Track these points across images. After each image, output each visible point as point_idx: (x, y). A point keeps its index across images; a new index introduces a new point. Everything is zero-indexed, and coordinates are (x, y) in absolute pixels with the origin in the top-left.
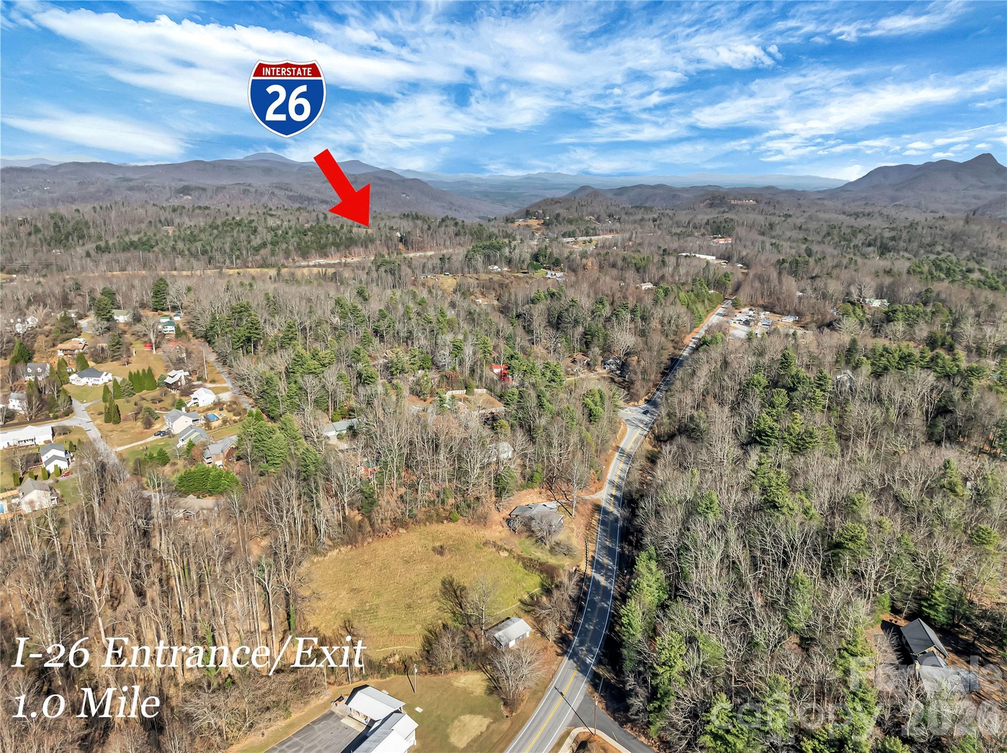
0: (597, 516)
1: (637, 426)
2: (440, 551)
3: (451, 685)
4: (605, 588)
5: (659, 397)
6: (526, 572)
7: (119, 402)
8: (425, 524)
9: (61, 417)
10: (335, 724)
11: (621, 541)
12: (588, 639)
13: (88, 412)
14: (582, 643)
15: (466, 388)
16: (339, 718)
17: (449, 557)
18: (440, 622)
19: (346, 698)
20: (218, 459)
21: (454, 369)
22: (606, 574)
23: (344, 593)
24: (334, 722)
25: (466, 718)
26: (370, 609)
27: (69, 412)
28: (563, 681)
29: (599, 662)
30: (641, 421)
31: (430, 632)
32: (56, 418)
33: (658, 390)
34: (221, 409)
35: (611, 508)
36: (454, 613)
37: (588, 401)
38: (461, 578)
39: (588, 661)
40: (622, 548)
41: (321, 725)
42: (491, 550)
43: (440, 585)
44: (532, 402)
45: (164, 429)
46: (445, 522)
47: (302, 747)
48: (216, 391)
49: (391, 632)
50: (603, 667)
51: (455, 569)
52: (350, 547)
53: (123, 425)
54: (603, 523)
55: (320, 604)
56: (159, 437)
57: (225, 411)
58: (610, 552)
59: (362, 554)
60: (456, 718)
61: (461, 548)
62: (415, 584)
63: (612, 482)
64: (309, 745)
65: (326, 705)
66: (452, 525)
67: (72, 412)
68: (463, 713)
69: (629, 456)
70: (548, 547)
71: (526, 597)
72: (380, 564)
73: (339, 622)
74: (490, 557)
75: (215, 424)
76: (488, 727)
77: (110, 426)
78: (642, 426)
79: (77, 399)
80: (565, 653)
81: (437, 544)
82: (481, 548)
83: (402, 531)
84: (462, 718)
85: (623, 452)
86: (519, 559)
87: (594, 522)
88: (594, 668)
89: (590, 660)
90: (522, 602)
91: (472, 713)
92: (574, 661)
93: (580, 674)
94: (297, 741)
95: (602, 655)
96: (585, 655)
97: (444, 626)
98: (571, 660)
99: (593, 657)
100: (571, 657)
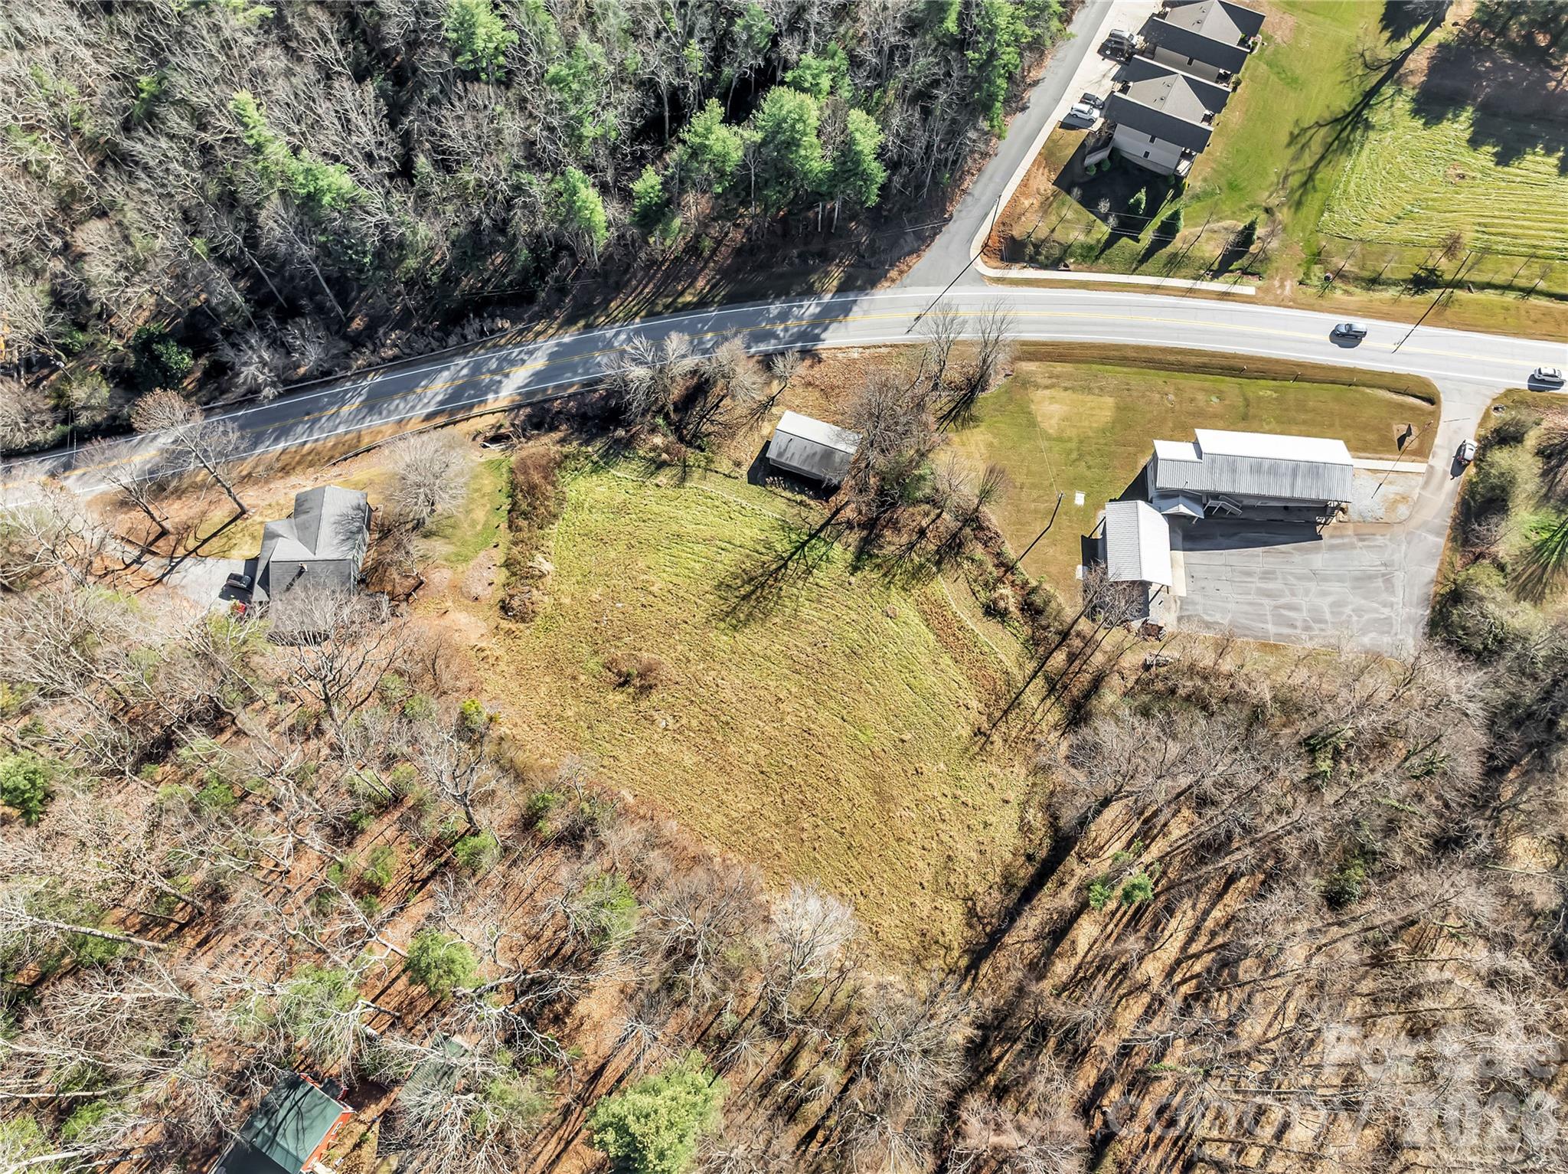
2: (636, 681)
6: (568, 510)
10: (1198, 598)
11: (333, 382)
14: (768, 335)
16: (1183, 601)
17: (645, 654)
18: (853, 579)
22: (497, 371)
24: (1194, 603)
25: (1049, 425)
28: (883, 326)
29: (809, 292)
31: (888, 585)
36: (809, 571)
39: (815, 310)
40: (367, 371)
41: (1218, 617)
47: (1277, 607)
50: (817, 285)
58: (391, 392)
60: (1060, 439)
64: (1266, 601)
68: (1045, 435)
71: (661, 479)
73: (983, 768)
76: (1048, 387)
80: (808, 352)
81: (616, 698)
84: (1053, 431)
86: (536, 537)
87: (244, 468)
88: (830, 295)
89: (810, 308)
90: (683, 479)
91: (1032, 423)
92: (825, 329)
93: (855, 309)
94: (1275, 624)
95: (787, 294)
96: (800, 318)
97: (855, 569)
98: (824, 336)
99: (801, 306)
100: (817, 338)
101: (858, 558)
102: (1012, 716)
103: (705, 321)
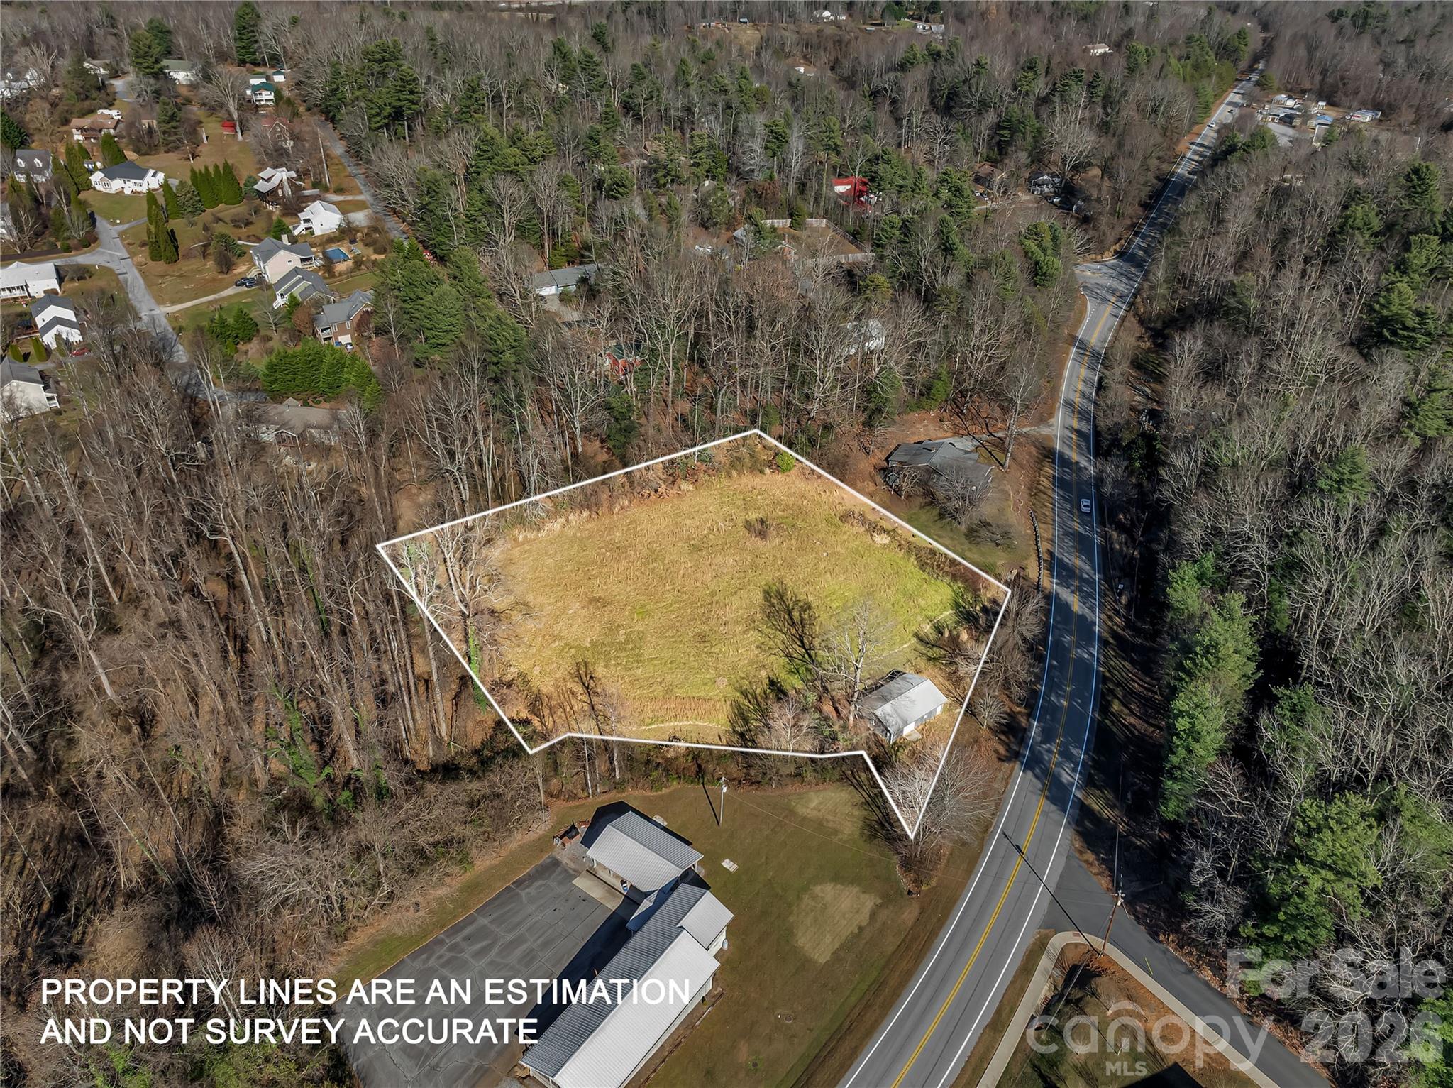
0: (1048, 469)
1: (1105, 300)
2: (760, 529)
3: (792, 813)
4: (1082, 618)
5: (1141, 248)
6: (925, 576)
7: (176, 224)
8: (729, 475)
9: (77, 249)
10: (562, 890)
11: (1102, 523)
12: (1061, 728)
13: (123, 240)
14: (1048, 736)
15: (791, 216)
16: (570, 875)
17: (777, 541)
18: (763, 673)
19: (583, 829)
20: (344, 332)
21: (771, 177)
22: (1079, 589)
23: (575, 606)
24: (560, 883)
25: (827, 891)
26: (627, 642)
27: (90, 241)
28: (1020, 817)
29: (1088, 782)
30: (1112, 291)
31: (745, 694)
32: (68, 249)
33: (1136, 234)
34: (353, 241)
35: (1074, 456)
36: (789, 656)
37: (1031, 244)
38: (799, 588)
39: (1065, 778)
40: (1106, 537)
41: (532, 890)
42: (855, 530)
43: (759, 599)
44: (928, 244)
45: (253, 274)
46: (768, 471)
47: (495, 941)
48: (344, 208)
49: (669, 690)
50: (1098, 793)
51: (790, 566)
52: (586, 513)
53: (184, 266)
54: (1063, 484)
55: (530, 625)
56: (244, 288)
57: (360, 244)
58: (1083, 544)
59: (611, 529)
60: (805, 889)
61: (800, 524)
62: (713, 593)
63: (1069, 404)
64: (510, 937)
65: (543, 844)
66: (780, 477)
67: (96, 239)
68: (818, 880)
69: (1096, 355)
70: (963, 528)
71: (927, 628)
72: (645, 552)
73: (567, 666)
74: (854, 544)
75: (341, 267)
76: (873, 915)
77: (161, 266)
78: (1113, 299)
79: (106, 218)
80: (1014, 756)
81: (754, 516)
82: (837, 526)
83: (685, 486)
84: (818, 889)
85: (1083, 346)
86: (909, 551)
87: (1045, 482)
88: (1079, 795)
89: (1070, 776)
90: (921, 639)
91: (837, 878)
92: (1037, 777)
93: (1053, 807)
94: (484, 927)
95: (1093, 767)
96: (1059, 764)
97: (772, 683)
98: (1029, 774)
99: (1074, 770)
100: (1028, 767)
101: (780, 690)
102: (586, 707)
103: (1085, 705)
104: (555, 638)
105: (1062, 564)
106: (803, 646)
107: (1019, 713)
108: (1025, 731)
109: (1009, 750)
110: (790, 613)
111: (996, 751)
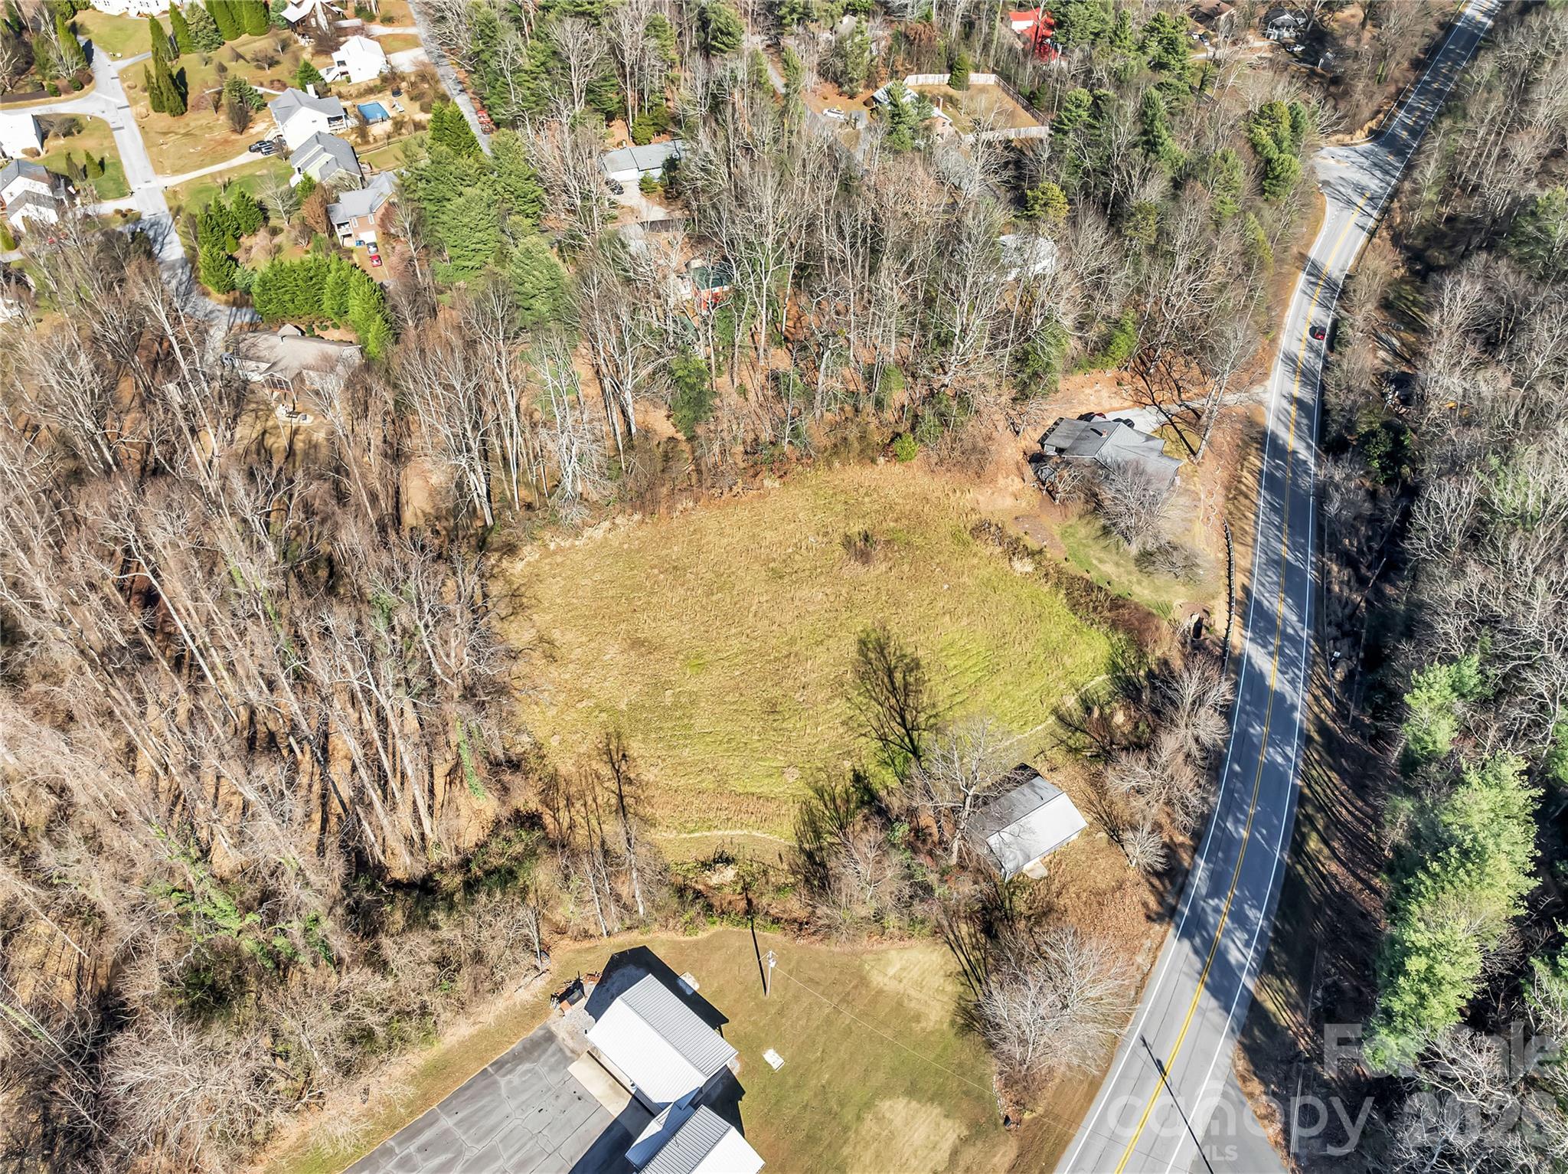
0: (1254, 461)
1: (1350, 203)
2: (862, 548)
3: (863, 981)
4: (1280, 697)
5: (1405, 126)
6: (1076, 621)
7: (190, 62)
8: (829, 464)
9: (67, 92)
10: (553, 1079)
11: (1319, 549)
12: (1235, 874)
13: (123, 81)
14: (1217, 887)
15: (951, 69)
16: (565, 1058)
17: (883, 567)
18: (847, 765)
19: (589, 987)
20: (364, 226)
21: (928, 17)
22: (1280, 651)
23: (613, 651)
24: (552, 1069)
25: (897, 1109)
26: (676, 706)
27: (82, 81)
28: (1166, 1017)
29: (1266, 966)
30: (1360, 189)
31: (820, 792)
32: (56, 92)
33: (1401, 105)
34: (397, 93)
35: (1291, 440)
36: (883, 738)
37: (1263, 134)
38: (906, 636)
39: (1234, 956)
40: (1323, 572)
41: (515, 1078)
42: (990, 549)
43: (852, 651)
44: (1124, 130)
45: (269, 137)
46: (881, 460)
47: (459, 1153)
48: (388, 46)
49: (721, 781)
50: (1276, 983)
51: (897, 604)
52: (637, 517)
53: (194, 119)
54: (1271, 483)
55: (554, 671)
56: (259, 156)
57: (405, 97)
58: (1290, 579)
59: (668, 538)
60: (868, 1105)
61: (918, 540)
62: (792, 641)
63: (1290, 359)
64: (477, 1150)
65: (535, 1012)
66: (898, 468)
67: (90, 79)
68: (886, 1091)
69: (1330, 285)
70: (1134, 549)
71: (1071, 702)
72: (710, 575)
73: (593, 738)
74: (984, 573)
75: (378, 130)
76: (955, 1153)
77: (164, 120)
78: (1361, 202)
79: (105, 49)
80: (1169, 914)
81: (856, 528)
82: (966, 544)
83: (770, 483)
84: (885, 1105)
85: (1315, 271)
86: (1058, 584)
87: (1249, 480)
88: (1251, 986)
89: (1240, 953)
90: (1061, 719)
91: (912, 1091)
92: (1196, 951)
93: (1213, 1003)
94: (446, 1132)
95: (1274, 941)
96: (1227, 933)
97: (858, 778)
98: (1186, 944)
99: (1247, 944)
100: (1186, 933)
101: (868, 789)
102: (614, 801)
103: (1271, 839)
104: (583, 694)
105: (1261, 611)
106: (903, 724)
107: (1182, 845)
108: (1187, 873)
109: (1161, 901)
110: (890, 673)
111: (1145, 905)
